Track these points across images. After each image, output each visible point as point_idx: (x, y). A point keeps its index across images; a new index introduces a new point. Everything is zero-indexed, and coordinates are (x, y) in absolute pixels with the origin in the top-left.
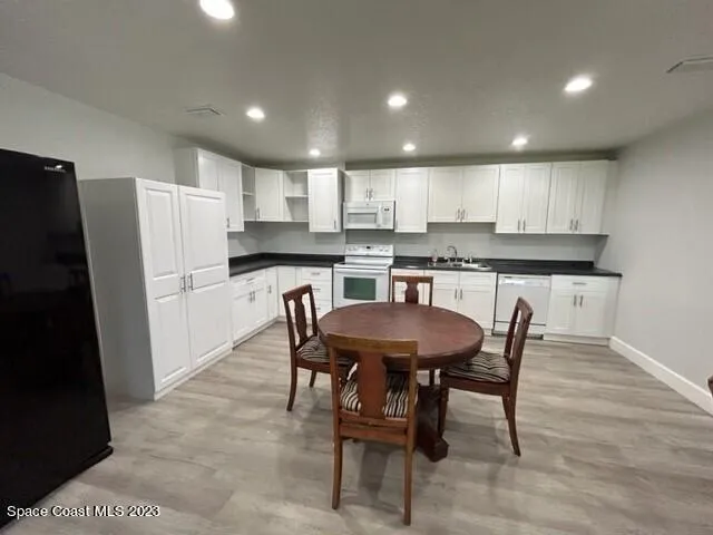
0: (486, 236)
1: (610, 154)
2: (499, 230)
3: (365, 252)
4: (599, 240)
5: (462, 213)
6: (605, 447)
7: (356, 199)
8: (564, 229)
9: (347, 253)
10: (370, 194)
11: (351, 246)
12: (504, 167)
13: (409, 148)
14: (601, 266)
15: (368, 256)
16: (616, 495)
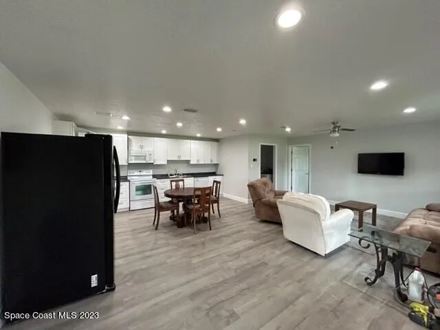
0: (185, 165)
1: (217, 140)
2: (191, 163)
3: (139, 174)
4: (216, 165)
5: (179, 157)
6: (233, 212)
7: (135, 148)
8: (209, 162)
9: (129, 174)
10: (142, 147)
11: (131, 171)
12: (192, 141)
13: (164, 132)
14: (218, 173)
15: (140, 175)
16: (237, 216)
